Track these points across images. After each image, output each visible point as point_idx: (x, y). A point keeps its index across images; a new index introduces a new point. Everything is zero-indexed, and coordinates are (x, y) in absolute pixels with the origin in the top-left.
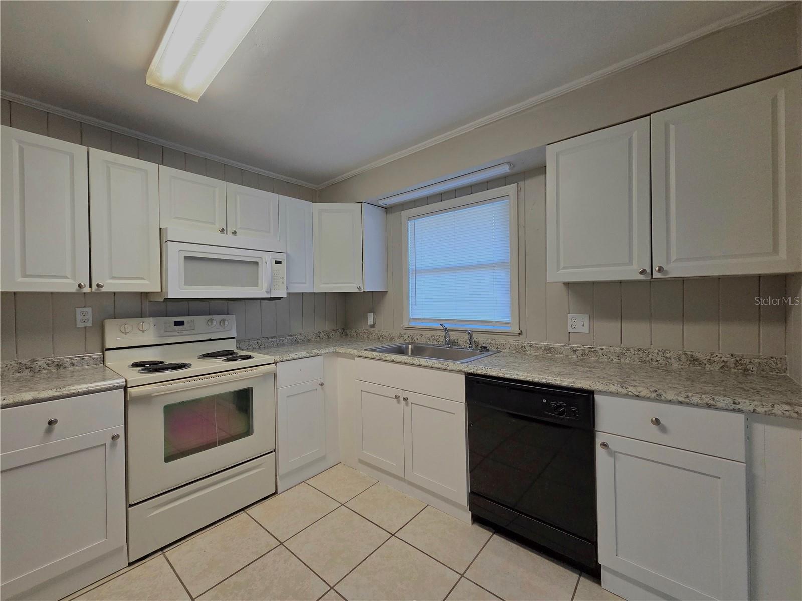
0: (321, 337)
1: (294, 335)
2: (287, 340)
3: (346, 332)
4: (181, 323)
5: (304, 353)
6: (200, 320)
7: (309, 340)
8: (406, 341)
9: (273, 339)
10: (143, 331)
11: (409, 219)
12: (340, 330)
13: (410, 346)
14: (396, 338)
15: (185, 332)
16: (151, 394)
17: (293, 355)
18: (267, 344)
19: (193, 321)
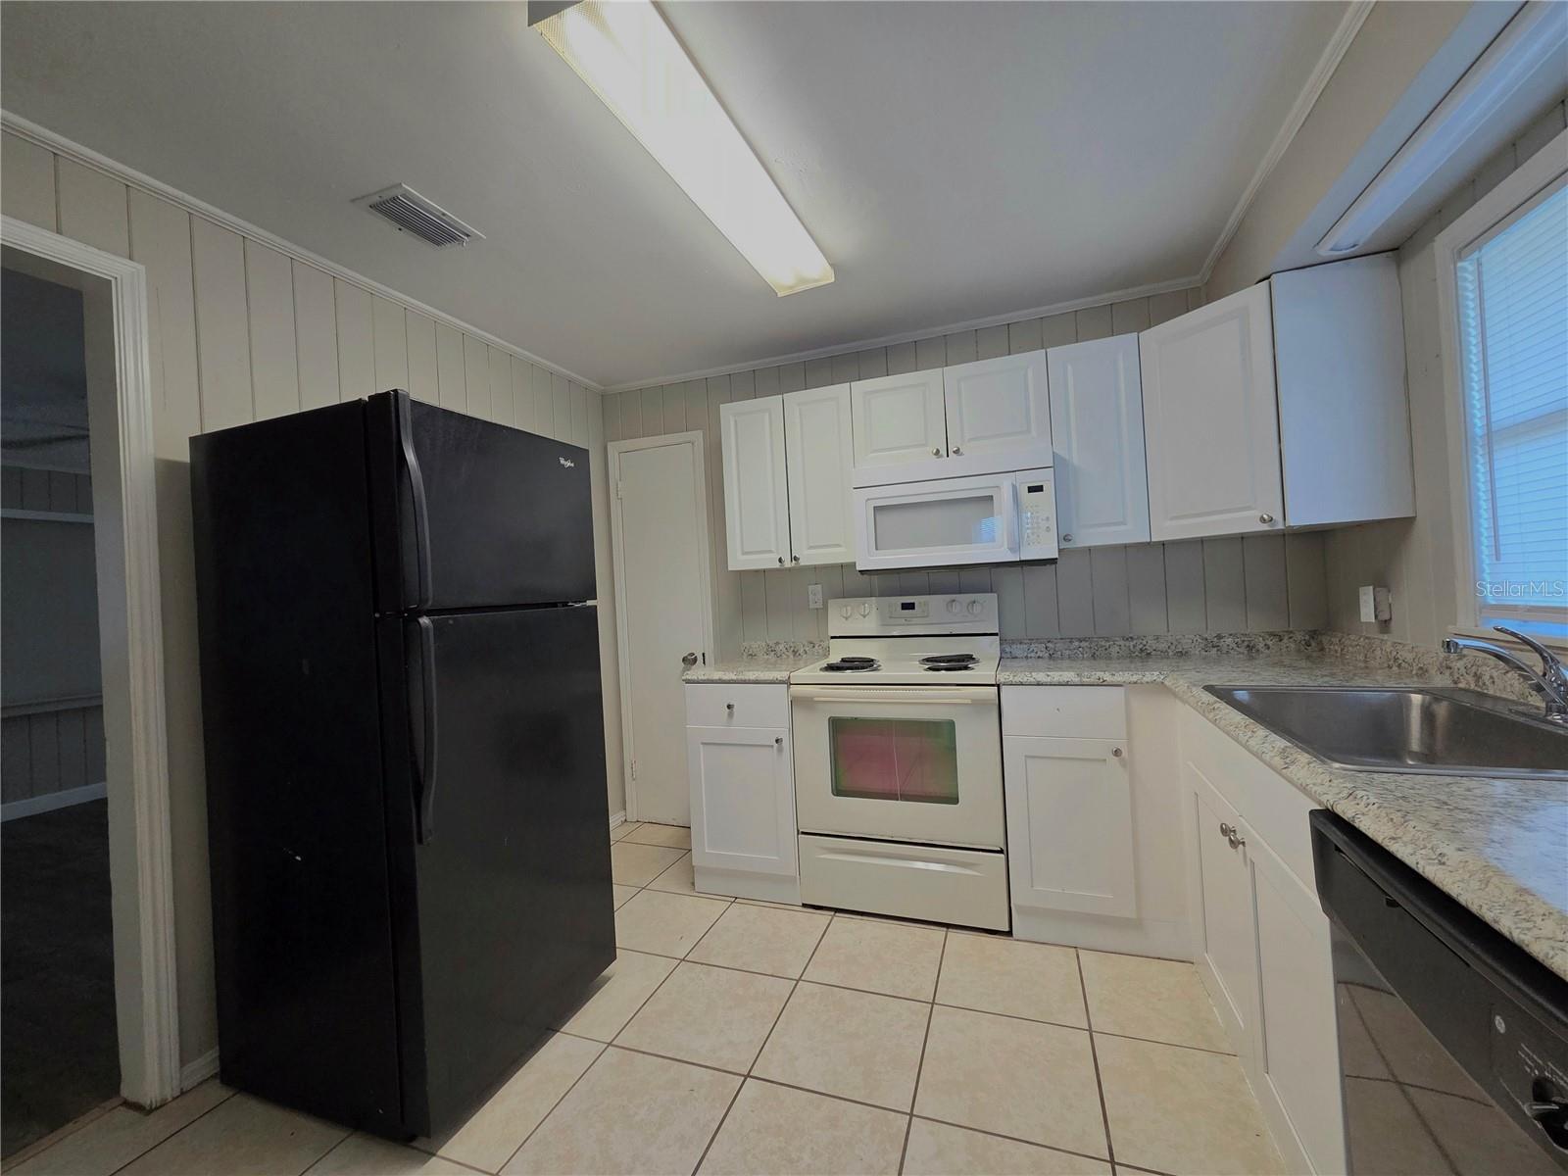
0: (1225, 650)
1: (1138, 638)
2: (1117, 649)
3: (1321, 641)
4: (909, 606)
5: (1069, 676)
6: (937, 601)
7: (1182, 654)
8: (1461, 685)
9: (1084, 644)
10: (864, 616)
11: (1460, 253)
12: (1299, 636)
13: (1417, 699)
14: (1433, 671)
15: (915, 621)
16: (812, 698)
17: (1041, 677)
18: (1068, 652)
19: (926, 604)
